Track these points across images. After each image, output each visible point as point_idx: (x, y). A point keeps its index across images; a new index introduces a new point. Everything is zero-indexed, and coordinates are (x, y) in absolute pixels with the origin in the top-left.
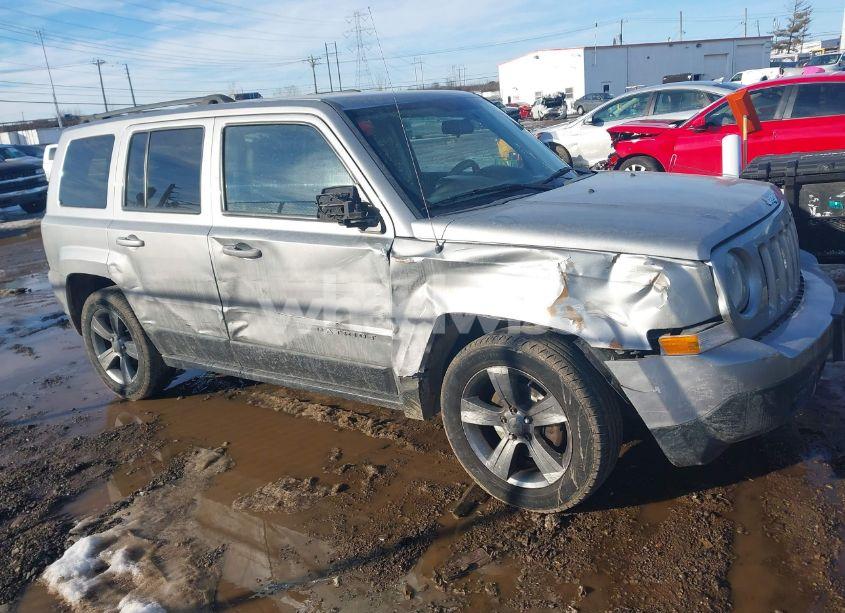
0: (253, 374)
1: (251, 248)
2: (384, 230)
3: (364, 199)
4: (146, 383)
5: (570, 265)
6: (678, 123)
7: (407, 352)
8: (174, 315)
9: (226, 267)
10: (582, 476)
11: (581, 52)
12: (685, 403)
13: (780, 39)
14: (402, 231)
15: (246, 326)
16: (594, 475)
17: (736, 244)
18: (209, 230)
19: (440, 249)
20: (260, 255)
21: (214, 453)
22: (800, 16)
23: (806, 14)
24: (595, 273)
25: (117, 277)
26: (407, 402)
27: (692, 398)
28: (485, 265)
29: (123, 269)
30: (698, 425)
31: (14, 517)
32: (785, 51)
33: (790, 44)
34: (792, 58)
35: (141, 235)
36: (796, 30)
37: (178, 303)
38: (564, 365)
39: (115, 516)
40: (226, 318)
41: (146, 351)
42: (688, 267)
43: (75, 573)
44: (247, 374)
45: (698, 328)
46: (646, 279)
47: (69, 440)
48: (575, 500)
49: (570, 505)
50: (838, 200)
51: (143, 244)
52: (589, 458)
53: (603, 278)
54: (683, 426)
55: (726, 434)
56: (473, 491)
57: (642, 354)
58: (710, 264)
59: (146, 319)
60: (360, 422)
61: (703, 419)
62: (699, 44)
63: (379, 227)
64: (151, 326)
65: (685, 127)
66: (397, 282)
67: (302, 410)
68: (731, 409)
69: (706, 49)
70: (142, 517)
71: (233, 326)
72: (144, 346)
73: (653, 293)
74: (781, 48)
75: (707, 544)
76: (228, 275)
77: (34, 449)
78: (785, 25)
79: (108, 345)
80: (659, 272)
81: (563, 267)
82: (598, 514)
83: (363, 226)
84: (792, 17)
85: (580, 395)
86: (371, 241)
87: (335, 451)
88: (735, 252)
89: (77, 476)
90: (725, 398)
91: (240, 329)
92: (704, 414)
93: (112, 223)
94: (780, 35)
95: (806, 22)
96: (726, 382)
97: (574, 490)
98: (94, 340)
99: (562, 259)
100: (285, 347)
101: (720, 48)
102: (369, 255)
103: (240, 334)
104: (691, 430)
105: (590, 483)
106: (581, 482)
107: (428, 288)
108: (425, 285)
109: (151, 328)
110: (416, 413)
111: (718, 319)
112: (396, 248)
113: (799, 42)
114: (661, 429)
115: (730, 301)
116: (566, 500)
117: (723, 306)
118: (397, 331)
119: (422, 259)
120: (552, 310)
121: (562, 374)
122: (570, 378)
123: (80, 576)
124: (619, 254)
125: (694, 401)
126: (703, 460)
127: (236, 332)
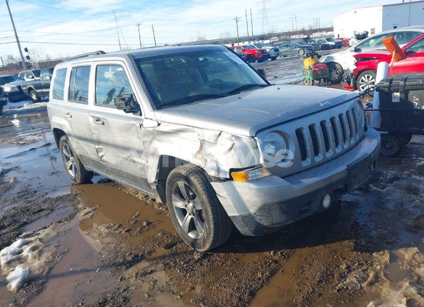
0: (109, 176)
1: (101, 121)
2: (141, 115)
5: (203, 135)
9: (95, 129)
10: (207, 234)
11: (381, 8)
14: (147, 115)
15: (105, 155)
16: (212, 235)
18: (90, 111)
19: (159, 125)
20: (104, 124)
21: (90, 210)
24: (212, 140)
25: (66, 131)
26: (155, 194)
28: (174, 133)
29: (67, 127)
31: (6, 228)
37: (83, 142)
38: (201, 182)
39: (38, 232)
40: (98, 151)
41: (78, 163)
42: (246, 139)
43: (9, 253)
46: (230, 144)
47: (43, 199)
48: (207, 246)
51: (71, 117)
52: (209, 227)
53: (216, 143)
54: (242, 216)
55: (264, 222)
57: (226, 180)
58: (256, 139)
59: (75, 149)
61: (252, 213)
63: (139, 113)
66: (145, 139)
68: (263, 209)
70: (48, 233)
71: (100, 154)
72: (77, 161)
73: (233, 151)
76: (96, 132)
77: (30, 201)
79: (68, 159)
80: (235, 141)
81: (200, 136)
82: (222, 255)
83: (134, 113)
87: (138, 213)
89: (37, 214)
90: (260, 204)
91: (103, 156)
92: (252, 211)
93: (64, 107)
96: (260, 196)
97: (206, 242)
98: (64, 156)
99: (200, 132)
100: (115, 165)
102: (135, 125)
103: (103, 158)
104: (248, 218)
105: (211, 239)
106: (207, 238)
109: (78, 153)
110: (159, 199)
111: (259, 165)
112: (143, 123)
114: (233, 216)
116: (204, 246)
117: (261, 159)
118: (147, 162)
119: (152, 129)
120: (196, 156)
121: (198, 186)
122: (201, 189)
124: (221, 132)
125: (248, 205)
126: (254, 234)
127: (101, 157)
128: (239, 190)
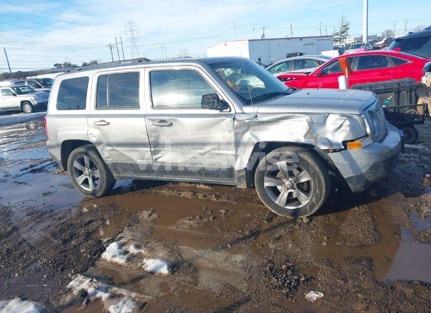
0: (163, 178)
1: (167, 122)
2: (230, 111)
3: (221, 98)
4: (104, 188)
5: (311, 119)
6: (308, 73)
7: (241, 160)
8: (123, 154)
9: (154, 131)
10: (318, 199)
11: (247, 42)
12: (358, 167)
13: (337, 37)
14: (238, 110)
15: (161, 157)
16: (323, 199)
17: (370, 109)
18: (145, 116)
19: (256, 116)
20: (172, 124)
21: (149, 212)
22: (344, 26)
23: (347, 25)
24: (321, 122)
25: (93, 140)
26: (239, 181)
27: (360, 165)
29: (96, 136)
30: (362, 175)
32: (339, 42)
33: (341, 39)
34: (343, 46)
35: (107, 120)
36: (343, 33)
37: (126, 148)
40: (152, 154)
41: (105, 173)
42: (356, 117)
43: (117, 254)
44: (160, 178)
45: (361, 139)
46: (340, 122)
48: (314, 211)
49: (313, 212)
50: (388, 100)
51: (109, 124)
52: (321, 192)
53: (324, 123)
54: (357, 176)
55: (371, 178)
56: (269, 214)
57: (341, 150)
58: (363, 116)
59: (107, 158)
60: (209, 197)
61: (364, 173)
62: (301, 39)
63: (229, 110)
64: (109, 161)
65: (312, 75)
66: (237, 131)
67: (180, 195)
68: (374, 168)
69: (304, 41)
70: (132, 235)
71: (156, 157)
72: (104, 171)
73: (343, 128)
74: (337, 41)
75: (366, 221)
76: (155, 134)
78: (338, 31)
79: (81, 173)
80: (345, 119)
81: (308, 120)
82: (322, 217)
84: (341, 27)
85: (317, 168)
86: (225, 115)
88: (370, 112)
89: (90, 225)
90: (371, 164)
91: (159, 158)
92: (364, 171)
93: (89, 116)
94: (336, 35)
95: (347, 29)
96: (372, 158)
97: (314, 205)
98: (74, 171)
99: (308, 117)
100: (182, 163)
101: (311, 41)
102: (225, 120)
103: (158, 160)
104: (359, 178)
105: (321, 202)
106: (317, 202)
107: (250, 133)
108: (249, 131)
110: (243, 186)
111: (366, 136)
112: (236, 117)
113: (346, 38)
114: (348, 178)
115: (371, 129)
116: (311, 211)
117: (368, 130)
118: (236, 152)
119: (248, 121)
120: (305, 136)
121: (309, 161)
122: (313, 162)
123: (120, 255)
124: (329, 114)
125: (361, 166)
126: (363, 189)
127: (156, 160)
128: (354, 156)
